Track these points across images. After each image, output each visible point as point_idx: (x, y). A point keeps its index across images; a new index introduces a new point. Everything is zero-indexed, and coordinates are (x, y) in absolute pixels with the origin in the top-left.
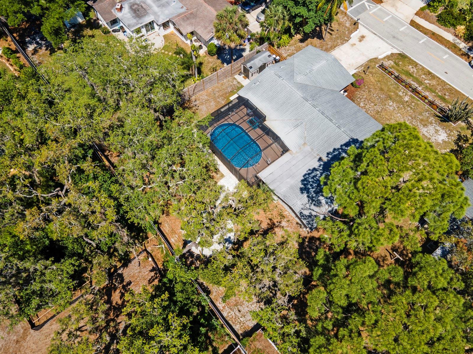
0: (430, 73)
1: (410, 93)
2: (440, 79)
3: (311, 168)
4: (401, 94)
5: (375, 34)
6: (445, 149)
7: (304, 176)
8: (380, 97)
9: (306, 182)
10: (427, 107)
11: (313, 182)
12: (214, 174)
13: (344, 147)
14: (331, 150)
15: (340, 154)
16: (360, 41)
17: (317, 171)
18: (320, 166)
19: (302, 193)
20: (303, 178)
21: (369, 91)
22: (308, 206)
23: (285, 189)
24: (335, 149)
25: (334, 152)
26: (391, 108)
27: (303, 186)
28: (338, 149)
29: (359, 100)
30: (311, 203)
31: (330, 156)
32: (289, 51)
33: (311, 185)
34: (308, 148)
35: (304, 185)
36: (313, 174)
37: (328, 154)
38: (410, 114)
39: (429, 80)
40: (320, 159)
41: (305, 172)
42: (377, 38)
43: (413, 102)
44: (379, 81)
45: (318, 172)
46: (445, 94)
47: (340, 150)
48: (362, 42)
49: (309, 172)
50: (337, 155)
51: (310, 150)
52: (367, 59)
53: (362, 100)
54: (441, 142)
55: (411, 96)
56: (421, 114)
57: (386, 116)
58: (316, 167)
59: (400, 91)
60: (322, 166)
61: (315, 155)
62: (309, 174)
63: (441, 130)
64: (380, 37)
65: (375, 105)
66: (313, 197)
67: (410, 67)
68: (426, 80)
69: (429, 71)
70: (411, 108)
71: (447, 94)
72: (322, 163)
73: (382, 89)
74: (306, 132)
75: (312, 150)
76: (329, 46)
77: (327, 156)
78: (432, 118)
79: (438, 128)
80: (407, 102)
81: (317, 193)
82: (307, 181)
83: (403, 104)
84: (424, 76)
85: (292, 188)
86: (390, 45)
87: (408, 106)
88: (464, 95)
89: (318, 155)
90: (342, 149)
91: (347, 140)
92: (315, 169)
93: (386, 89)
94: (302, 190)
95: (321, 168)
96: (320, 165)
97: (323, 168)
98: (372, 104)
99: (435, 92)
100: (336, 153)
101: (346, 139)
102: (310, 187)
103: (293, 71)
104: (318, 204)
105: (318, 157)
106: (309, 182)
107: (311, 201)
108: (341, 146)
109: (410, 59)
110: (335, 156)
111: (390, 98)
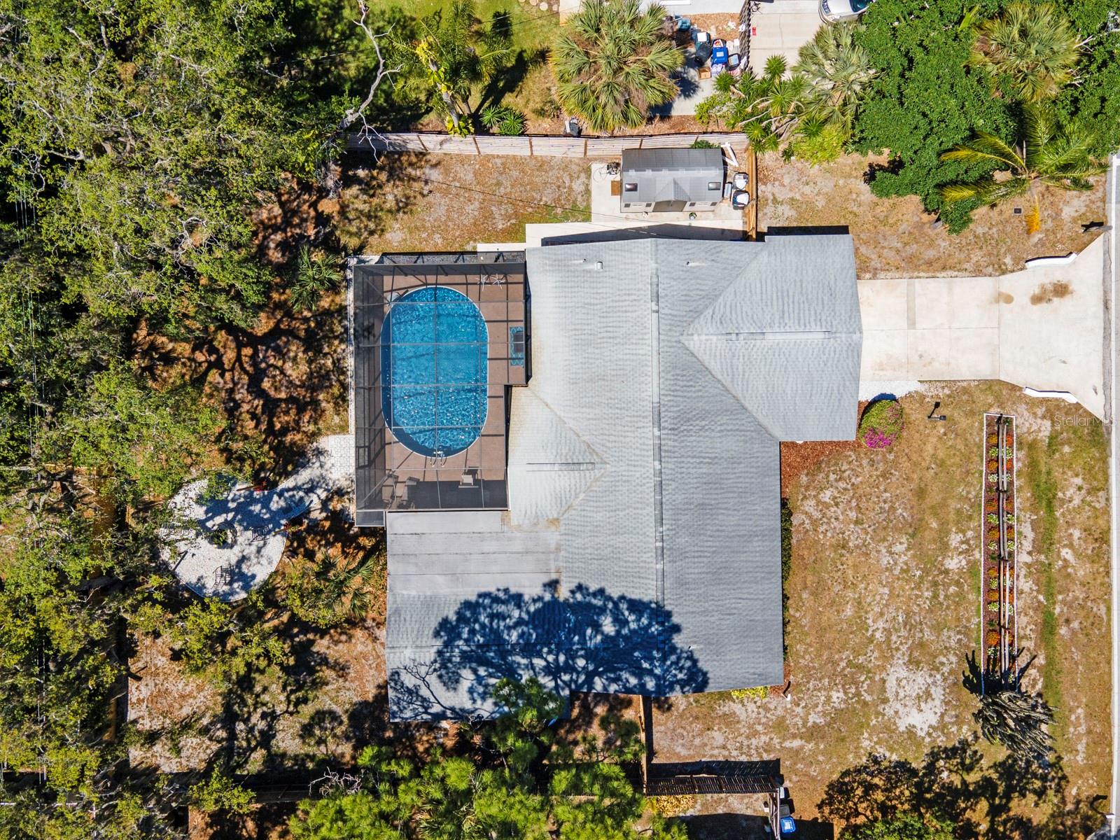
0: (1103, 538)
1: (979, 555)
2: (1108, 574)
3: (513, 590)
4: (955, 539)
5: (1106, 307)
6: (891, 750)
7: (480, 596)
8: (892, 508)
9: (468, 614)
10: (977, 622)
11: (483, 626)
12: (328, 407)
13: (623, 606)
14: (593, 587)
15: (602, 610)
16: (1037, 300)
17: (519, 607)
18: (534, 601)
19: (437, 634)
20: (473, 598)
21: (884, 475)
22: (423, 670)
23: (414, 593)
24: (601, 592)
25: (595, 595)
26: (886, 560)
27: (453, 617)
28: (610, 598)
29: (832, 477)
30: (435, 670)
31: (579, 596)
32: (807, 190)
33: (472, 632)
34: (552, 537)
35: (461, 617)
36: (502, 608)
37: (580, 588)
38: (916, 609)
39: (1078, 555)
40: (553, 585)
41: (493, 590)
42: (1099, 324)
43: (958, 583)
44: (942, 464)
45: (516, 614)
46: (1067, 621)
47: (610, 605)
48: (1044, 305)
49: (501, 595)
50: (595, 607)
51: (553, 547)
52: (985, 372)
53: (842, 485)
54: (902, 729)
55: (973, 565)
56: (938, 628)
57: (850, 572)
58: (526, 598)
59: (964, 532)
60: (539, 605)
61: (553, 566)
62: (496, 600)
63: (937, 702)
64: (1107, 329)
65: (857, 522)
66: (450, 660)
67: (1078, 481)
68: (1071, 546)
69: (1108, 531)
70: (935, 596)
71: (1075, 625)
72: (548, 597)
73: (921, 493)
74: (582, 496)
75: (558, 549)
76: (931, 254)
77: (573, 592)
78: (954, 659)
79: (938, 693)
80: (947, 572)
81: (466, 658)
82: (473, 614)
83: (926, 572)
84: (1077, 534)
85: (429, 603)
86: (1106, 373)
87: (935, 584)
88: (1109, 662)
89: (558, 572)
90: (616, 604)
91: (646, 599)
92: (517, 599)
93: (934, 497)
94: (444, 623)
95: (532, 609)
96: (540, 599)
97: (537, 611)
98: (853, 515)
99: (1050, 595)
100: (598, 602)
101: (647, 593)
102: (465, 636)
103: (712, 297)
104: (451, 681)
105: (554, 576)
106: (476, 621)
107: (438, 665)
108: (622, 598)
109: (1104, 460)
110: (589, 605)
111: (915, 529)
